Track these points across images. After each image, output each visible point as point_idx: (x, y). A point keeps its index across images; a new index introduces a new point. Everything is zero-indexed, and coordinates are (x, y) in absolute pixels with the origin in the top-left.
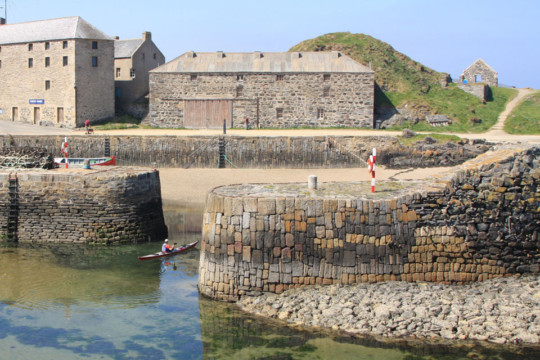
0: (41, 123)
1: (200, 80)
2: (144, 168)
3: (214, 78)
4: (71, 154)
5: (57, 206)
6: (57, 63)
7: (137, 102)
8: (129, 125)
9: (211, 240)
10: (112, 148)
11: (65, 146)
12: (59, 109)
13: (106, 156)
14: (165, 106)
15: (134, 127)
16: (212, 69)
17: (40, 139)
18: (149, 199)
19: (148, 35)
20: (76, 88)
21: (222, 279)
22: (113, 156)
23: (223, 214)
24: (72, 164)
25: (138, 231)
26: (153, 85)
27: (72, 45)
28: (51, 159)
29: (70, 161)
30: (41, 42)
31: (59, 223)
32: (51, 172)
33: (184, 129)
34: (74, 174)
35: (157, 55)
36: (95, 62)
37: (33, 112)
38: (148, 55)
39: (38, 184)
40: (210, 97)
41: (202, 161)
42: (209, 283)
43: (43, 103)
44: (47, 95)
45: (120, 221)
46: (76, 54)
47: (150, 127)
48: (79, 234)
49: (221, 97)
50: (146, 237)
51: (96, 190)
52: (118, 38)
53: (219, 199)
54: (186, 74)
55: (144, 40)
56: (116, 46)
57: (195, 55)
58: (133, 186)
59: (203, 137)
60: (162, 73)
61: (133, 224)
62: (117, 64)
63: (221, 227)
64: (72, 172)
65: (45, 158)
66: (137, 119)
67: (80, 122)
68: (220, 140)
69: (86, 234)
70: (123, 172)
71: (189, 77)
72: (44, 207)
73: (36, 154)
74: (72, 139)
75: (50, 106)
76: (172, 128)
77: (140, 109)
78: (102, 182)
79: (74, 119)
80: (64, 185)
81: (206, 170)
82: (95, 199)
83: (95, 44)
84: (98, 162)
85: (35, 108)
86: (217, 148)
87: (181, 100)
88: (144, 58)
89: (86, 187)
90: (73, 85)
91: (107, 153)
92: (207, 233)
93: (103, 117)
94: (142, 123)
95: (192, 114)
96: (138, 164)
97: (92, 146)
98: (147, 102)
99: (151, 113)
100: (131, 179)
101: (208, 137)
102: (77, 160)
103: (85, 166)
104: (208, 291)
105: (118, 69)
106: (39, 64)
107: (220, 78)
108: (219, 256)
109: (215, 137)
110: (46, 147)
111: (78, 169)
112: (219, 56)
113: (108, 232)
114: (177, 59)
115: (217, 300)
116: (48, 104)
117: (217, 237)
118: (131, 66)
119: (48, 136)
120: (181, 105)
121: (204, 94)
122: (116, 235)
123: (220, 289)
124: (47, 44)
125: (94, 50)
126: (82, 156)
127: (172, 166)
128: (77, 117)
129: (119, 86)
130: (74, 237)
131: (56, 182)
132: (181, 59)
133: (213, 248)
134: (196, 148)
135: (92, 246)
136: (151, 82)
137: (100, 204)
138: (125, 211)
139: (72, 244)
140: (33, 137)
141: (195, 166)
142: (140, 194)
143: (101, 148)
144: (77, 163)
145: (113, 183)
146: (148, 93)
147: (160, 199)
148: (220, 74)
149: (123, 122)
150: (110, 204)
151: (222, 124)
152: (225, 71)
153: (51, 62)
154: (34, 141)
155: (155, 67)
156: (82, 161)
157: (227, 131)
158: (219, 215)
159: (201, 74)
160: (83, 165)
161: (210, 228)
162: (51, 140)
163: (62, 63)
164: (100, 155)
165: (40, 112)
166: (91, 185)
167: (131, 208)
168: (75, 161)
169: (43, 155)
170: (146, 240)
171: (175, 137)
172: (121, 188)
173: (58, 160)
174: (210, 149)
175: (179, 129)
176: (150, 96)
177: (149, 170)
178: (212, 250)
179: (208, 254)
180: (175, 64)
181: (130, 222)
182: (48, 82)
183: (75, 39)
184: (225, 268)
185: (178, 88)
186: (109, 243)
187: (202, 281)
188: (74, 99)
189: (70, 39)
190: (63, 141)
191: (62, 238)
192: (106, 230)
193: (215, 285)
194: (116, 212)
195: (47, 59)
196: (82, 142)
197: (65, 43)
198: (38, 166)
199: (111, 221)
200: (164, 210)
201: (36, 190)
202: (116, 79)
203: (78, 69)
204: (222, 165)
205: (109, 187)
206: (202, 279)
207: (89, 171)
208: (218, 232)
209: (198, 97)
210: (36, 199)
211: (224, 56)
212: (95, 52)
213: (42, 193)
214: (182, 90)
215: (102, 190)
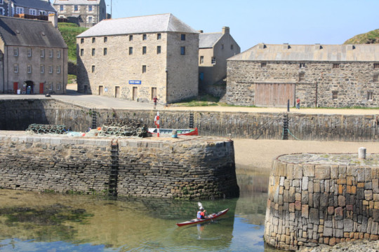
0: (138, 100)
1: (269, 67)
2: (222, 138)
3: (281, 65)
4: (162, 125)
5: (149, 167)
6: (152, 51)
7: (216, 84)
8: (209, 103)
9: (276, 199)
10: (196, 121)
11: (158, 119)
12: (153, 88)
13: (190, 127)
14: (240, 88)
15: (213, 105)
16: (279, 58)
17: (137, 113)
18: (225, 164)
19: (227, 30)
20: (167, 72)
21: (284, 232)
22: (196, 128)
23: (286, 178)
24: (163, 133)
25: (215, 190)
26: (230, 71)
27: (164, 36)
28: (145, 129)
29: (161, 131)
30: (140, 34)
31: (151, 181)
32: (145, 140)
33: (255, 107)
34: (164, 142)
35: (234, 47)
36: (183, 51)
37: (131, 91)
38: (227, 45)
39: (134, 149)
40: (277, 81)
41: (269, 134)
42: (274, 234)
43: (140, 83)
44: (143, 77)
45: (201, 181)
46: (168, 44)
47: (226, 105)
48: (167, 191)
49: (286, 81)
50: (222, 195)
51: (182, 155)
52: (202, 32)
53: (283, 165)
54: (258, 62)
55: (223, 33)
56: (200, 38)
57: (265, 47)
58: (212, 152)
59: (271, 114)
60: (238, 61)
61: (211, 184)
62: (201, 52)
63: (284, 188)
64: (163, 140)
65: (141, 129)
66: (216, 98)
67: (170, 99)
68: (285, 116)
69: (173, 191)
70: (204, 141)
71: (260, 64)
72: (139, 168)
73: (134, 125)
74: (163, 114)
75: (145, 86)
76: (245, 106)
77: (219, 90)
78: (187, 149)
79: (165, 97)
80: (155, 150)
81: (272, 140)
82: (181, 163)
83: (183, 37)
84: (183, 133)
85: (134, 88)
86: (282, 123)
87: (253, 83)
88: (223, 48)
89: (174, 152)
90: (165, 70)
91: (191, 126)
92: (272, 192)
93: (188, 96)
94: (221, 101)
95: (262, 95)
96: (216, 135)
97: (179, 119)
98: (225, 84)
99: (228, 93)
100: (210, 147)
101: (275, 114)
102: (167, 131)
103: (173, 136)
104: (272, 241)
105: (202, 57)
106: (138, 52)
107: (285, 66)
108: (282, 213)
109: (280, 114)
110: (142, 119)
111: (167, 138)
112: (285, 47)
113: (190, 190)
114: (250, 49)
115: (280, 249)
116: (144, 85)
117: (281, 196)
118: (212, 55)
119: (144, 111)
120: (253, 87)
121: (272, 78)
122: (197, 192)
123: (283, 239)
124: (144, 35)
125: (182, 41)
126: (170, 127)
127: (244, 137)
128: (167, 95)
129: (202, 71)
130: (162, 193)
131: (149, 148)
132: (253, 50)
133: (277, 205)
134: (264, 123)
135: (178, 200)
136: (228, 68)
137: (185, 166)
138: (205, 173)
139: (161, 198)
140: (131, 111)
141: (263, 137)
142: (217, 159)
143: (186, 121)
144: (167, 133)
145: (195, 149)
146: (225, 77)
147: (234, 164)
148: (286, 62)
149: (205, 101)
150: (192, 167)
151: (286, 103)
152: (290, 60)
153: (148, 50)
154: (132, 114)
155: (233, 55)
156: (171, 131)
157: (290, 109)
158: (283, 178)
159: (269, 62)
160: (172, 134)
161: (275, 189)
162: (146, 114)
163: (156, 51)
164: (186, 126)
165: (138, 91)
166: (178, 151)
167: (210, 170)
168: (165, 131)
169: (139, 126)
170: (222, 198)
171: (247, 113)
172: (202, 154)
173: (151, 130)
174: (275, 124)
175: (251, 107)
176: (227, 79)
177: (226, 140)
178: (276, 207)
179: (272, 210)
180: (249, 54)
181: (209, 182)
182: (144, 67)
183: (168, 32)
184: (287, 222)
185: (251, 73)
186: (191, 198)
187: (267, 233)
188: (165, 81)
189: (164, 32)
190: (156, 114)
191: (153, 193)
192: (189, 188)
193: (278, 236)
194: (198, 173)
195: (144, 48)
196: (171, 115)
197: (159, 35)
198: (135, 135)
199: (193, 180)
200: (237, 172)
201: (133, 154)
202: (200, 65)
203: (169, 56)
204: (286, 137)
205: (193, 153)
206: (267, 231)
207: (176, 140)
208: (281, 192)
209: (267, 81)
210: (132, 161)
211: (289, 47)
212: (183, 43)
213: (138, 157)
214: (253, 75)
215: (186, 155)
